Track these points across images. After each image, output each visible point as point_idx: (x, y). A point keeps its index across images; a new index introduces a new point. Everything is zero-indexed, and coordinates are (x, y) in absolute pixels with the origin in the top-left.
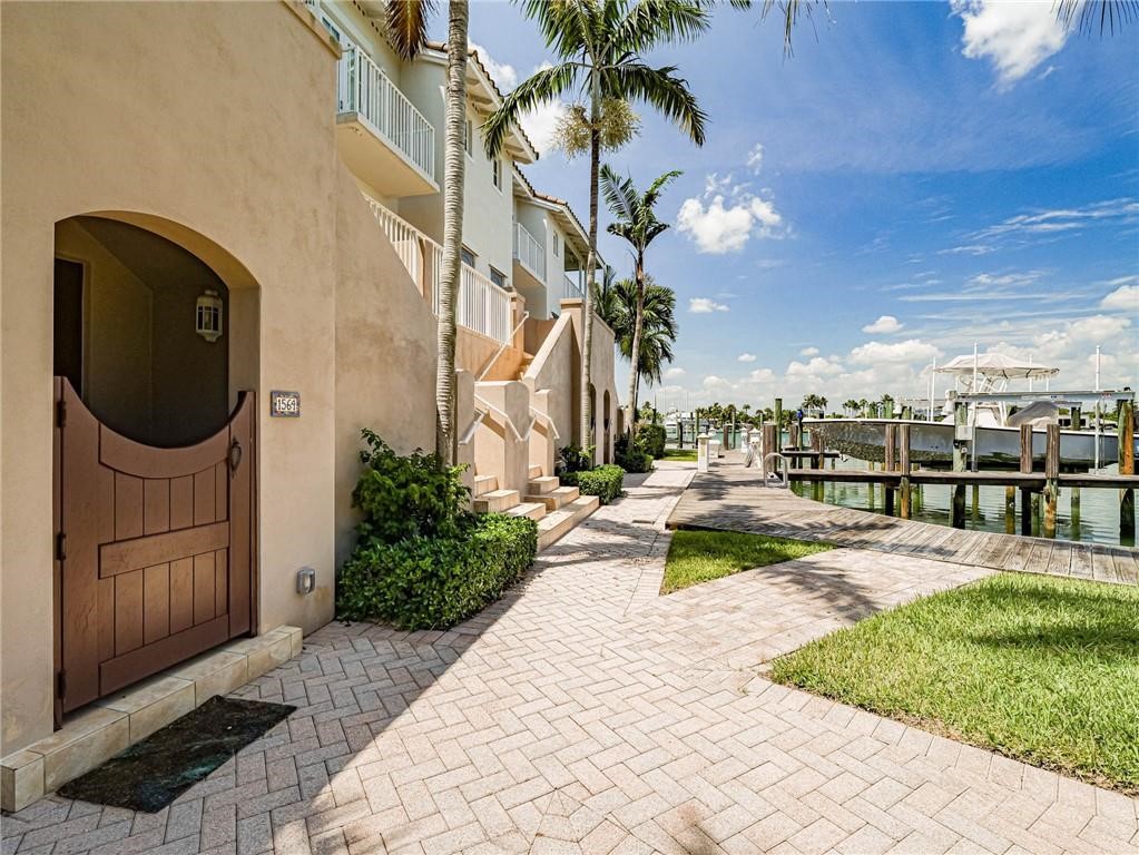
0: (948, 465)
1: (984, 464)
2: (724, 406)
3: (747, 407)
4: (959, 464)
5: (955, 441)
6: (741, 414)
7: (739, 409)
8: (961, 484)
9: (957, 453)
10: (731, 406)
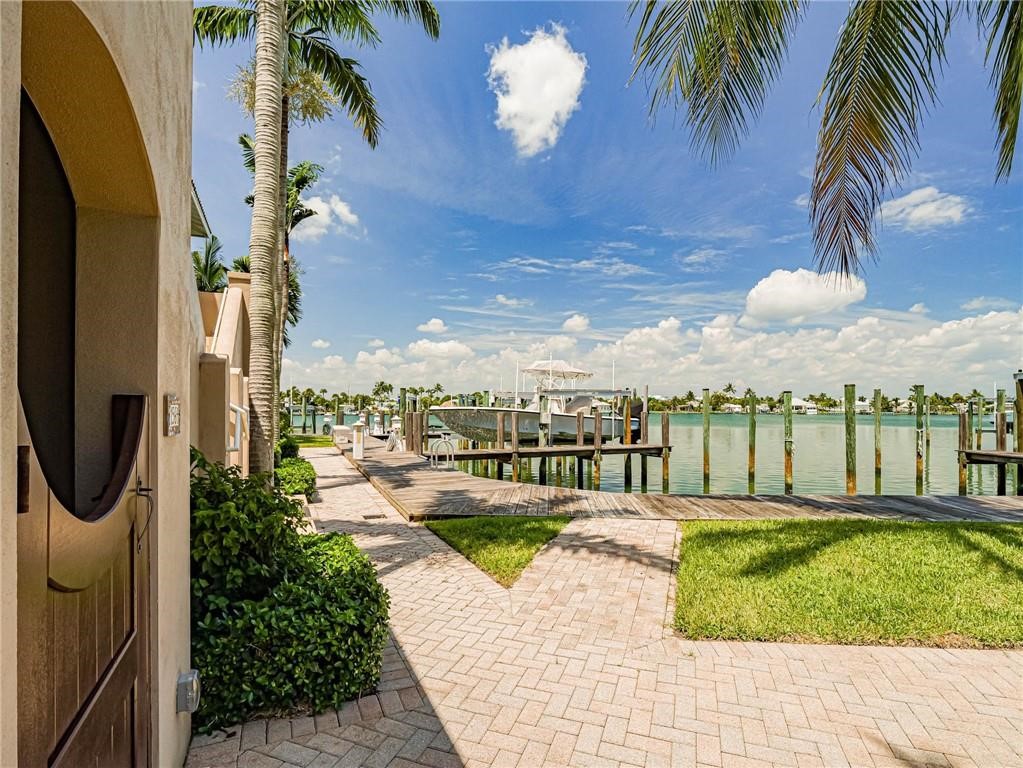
0: (536, 442)
1: (557, 440)
2: (302, 390)
3: (324, 391)
4: (542, 441)
5: (540, 425)
6: (318, 397)
7: (317, 392)
8: (544, 455)
9: (541, 433)
10: (308, 390)
